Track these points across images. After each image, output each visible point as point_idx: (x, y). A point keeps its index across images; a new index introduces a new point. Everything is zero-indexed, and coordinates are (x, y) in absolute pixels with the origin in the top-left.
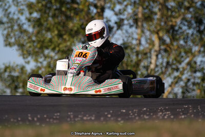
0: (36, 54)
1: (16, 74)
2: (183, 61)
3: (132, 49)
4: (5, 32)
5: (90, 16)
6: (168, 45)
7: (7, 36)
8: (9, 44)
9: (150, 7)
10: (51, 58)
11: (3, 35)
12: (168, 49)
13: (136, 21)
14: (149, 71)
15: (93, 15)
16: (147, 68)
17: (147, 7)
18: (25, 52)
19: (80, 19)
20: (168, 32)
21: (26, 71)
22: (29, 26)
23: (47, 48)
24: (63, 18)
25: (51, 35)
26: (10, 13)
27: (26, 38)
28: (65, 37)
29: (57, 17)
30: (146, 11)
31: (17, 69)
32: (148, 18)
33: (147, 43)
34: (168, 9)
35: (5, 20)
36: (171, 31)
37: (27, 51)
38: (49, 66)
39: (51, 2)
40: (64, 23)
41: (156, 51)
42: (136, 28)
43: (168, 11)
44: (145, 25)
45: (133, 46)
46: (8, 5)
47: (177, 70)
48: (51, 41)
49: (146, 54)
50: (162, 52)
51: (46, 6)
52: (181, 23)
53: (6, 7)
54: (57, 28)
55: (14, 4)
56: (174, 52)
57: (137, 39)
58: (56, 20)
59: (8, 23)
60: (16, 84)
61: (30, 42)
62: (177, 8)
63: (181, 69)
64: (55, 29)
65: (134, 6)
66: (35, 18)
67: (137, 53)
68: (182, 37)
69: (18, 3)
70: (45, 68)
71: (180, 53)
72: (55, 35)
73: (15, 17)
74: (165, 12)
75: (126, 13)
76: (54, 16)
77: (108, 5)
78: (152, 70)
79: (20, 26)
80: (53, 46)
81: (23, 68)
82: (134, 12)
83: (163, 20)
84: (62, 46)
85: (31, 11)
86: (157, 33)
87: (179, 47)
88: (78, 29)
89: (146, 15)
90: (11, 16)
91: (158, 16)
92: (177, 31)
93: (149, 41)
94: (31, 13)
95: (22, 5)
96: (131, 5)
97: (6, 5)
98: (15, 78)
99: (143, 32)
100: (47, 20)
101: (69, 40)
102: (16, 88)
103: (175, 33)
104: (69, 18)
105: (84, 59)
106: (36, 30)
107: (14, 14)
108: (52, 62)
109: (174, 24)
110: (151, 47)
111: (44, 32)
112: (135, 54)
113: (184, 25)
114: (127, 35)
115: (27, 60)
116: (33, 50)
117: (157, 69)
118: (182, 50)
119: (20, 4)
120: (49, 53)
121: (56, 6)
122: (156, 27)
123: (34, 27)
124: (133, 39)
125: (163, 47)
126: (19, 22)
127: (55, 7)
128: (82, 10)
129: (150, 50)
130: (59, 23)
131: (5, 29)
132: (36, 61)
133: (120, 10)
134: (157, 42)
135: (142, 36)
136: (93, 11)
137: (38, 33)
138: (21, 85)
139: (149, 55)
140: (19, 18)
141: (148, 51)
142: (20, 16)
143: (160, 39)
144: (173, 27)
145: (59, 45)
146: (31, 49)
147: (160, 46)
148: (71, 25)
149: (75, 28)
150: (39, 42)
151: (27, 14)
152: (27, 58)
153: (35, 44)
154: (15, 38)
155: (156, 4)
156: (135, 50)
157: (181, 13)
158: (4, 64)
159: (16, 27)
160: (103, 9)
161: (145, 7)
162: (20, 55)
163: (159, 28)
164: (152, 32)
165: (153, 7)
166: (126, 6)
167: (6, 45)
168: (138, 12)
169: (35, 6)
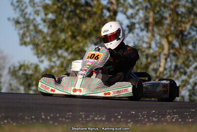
0: (50, 54)
1: (29, 72)
2: (191, 65)
3: (142, 52)
4: (21, 32)
5: (103, 19)
6: (176, 49)
7: (23, 36)
8: (25, 44)
9: (161, 12)
10: (65, 58)
11: (19, 34)
12: (177, 53)
13: (147, 25)
14: (158, 74)
15: (106, 18)
16: (156, 70)
17: (158, 12)
18: (39, 52)
19: (93, 22)
20: (177, 36)
21: (40, 69)
22: (44, 26)
23: (61, 48)
24: (77, 20)
25: (65, 36)
26: (26, 14)
27: (40, 38)
28: (78, 38)
29: (72, 19)
30: (157, 16)
31: (31, 68)
32: (159, 23)
33: (157, 46)
34: (178, 14)
35: (21, 20)
36: (180, 36)
37: (41, 50)
38: (62, 65)
39: (66, 4)
40: (78, 25)
41: (165, 55)
42: (147, 31)
43: (178, 17)
44: (155, 29)
45: (143, 50)
46: (25, 5)
47: (185, 73)
48: (64, 41)
49: (155, 57)
50: (171, 55)
51: (60, 8)
52: (190, 29)
53: (23, 8)
54: (71, 29)
55: (31, 5)
56: (182, 56)
57: (147, 43)
58: (70, 22)
59: (24, 23)
60: (30, 81)
61: (44, 42)
62: (187, 14)
63: (189, 73)
64: (69, 30)
65: (146, 11)
66: (51, 19)
67: (147, 56)
68: (191, 42)
69: (34, 4)
70: (58, 67)
71: (188, 58)
72: (69, 36)
73: (31, 18)
74: (175, 18)
75: (137, 17)
76: (68, 18)
77: (121, 9)
78: (160, 73)
79: (35, 26)
80: (66, 47)
81: (36, 67)
82: (145, 16)
83: (173, 25)
84: (75, 47)
85: (47, 12)
86: (167, 37)
87: (187, 51)
88: (91, 31)
89: (157, 20)
90: (27, 16)
91: (168, 22)
92: (186, 36)
93: (158, 45)
94: (46, 14)
95: (38, 6)
96: (142, 9)
97: (22, 5)
98: (29, 76)
99: (153, 36)
100: (61, 22)
101: (82, 42)
102: (30, 86)
103: (184, 38)
104: (83, 20)
105: (96, 61)
106: (50, 31)
107: (30, 14)
108: (65, 62)
109: (184, 29)
110: (160, 50)
111: (58, 33)
112: (144, 57)
113: (193, 30)
114: (138, 38)
115: (41, 59)
116: (47, 49)
117: (165, 72)
118: (190, 55)
119: (36, 5)
120: (62, 53)
121: (71, 8)
122: (166, 32)
123: (49, 28)
124: (143, 42)
125: (172, 51)
126: (35, 22)
127: (69, 9)
128: (95, 13)
129: (160, 53)
130: (73, 25)
131: (21, 29)
132: (50, 60)
133: (132, 14)
134: (166, 46)
135: (152, 40)
136: (106, 14)
137: (53, 33)
138: (34, 83)
139: (158, 58)
140: (34, 19)
141: (158, 54)
142: (36, 16)
143: (170, 43)
144: (182, 32)
145: (72, 46)
146: (45, 49)
147: (169, 50)
148: (84, 27)
149: (88, 30)
150: (53, 42)
151: (42, 14)
152: (41, 57)
153: (50, 44)
154: (31, 38)
155: (166, 10)
156: (145, 53)
157: (190, 19)
158: (19, 62)
159: (31, 27)
160: (115, 13)
161: (156, 11)
162: (35, 54)
163: (168, 33)
164: (162, 36)
165: (163, 12)
166: (138, 10)
167: (22, 44)
168: (150, 16)
169: (51, 7)
